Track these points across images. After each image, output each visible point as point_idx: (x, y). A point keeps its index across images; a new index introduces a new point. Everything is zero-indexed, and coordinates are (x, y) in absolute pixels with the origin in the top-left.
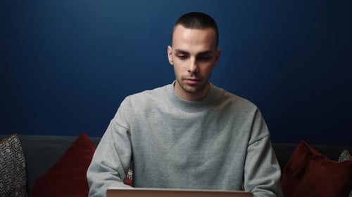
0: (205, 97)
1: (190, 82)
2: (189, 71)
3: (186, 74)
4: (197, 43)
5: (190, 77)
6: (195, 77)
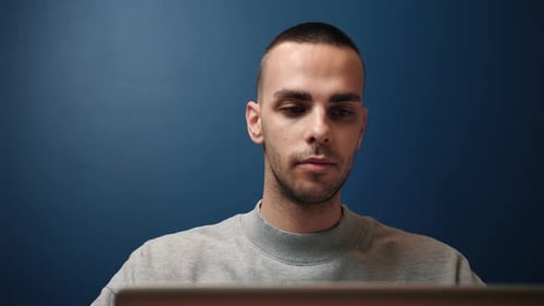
0: (336, 226)
4: (328, 73)
5: (314, 156)
6: (325, 154)
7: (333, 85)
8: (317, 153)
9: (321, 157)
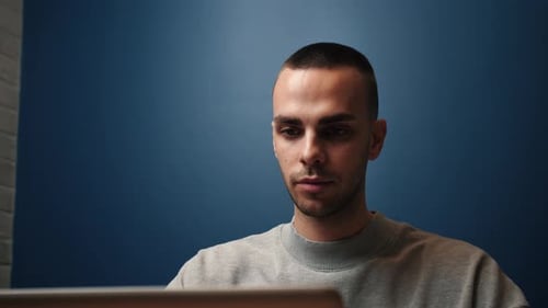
1: (307, 187)
2: (303, 162)
3: (298, 169)
5: (307, 176)
6: (318, 174)
7: (321, 108)
8: (310, 173)
9: (314, 177)
